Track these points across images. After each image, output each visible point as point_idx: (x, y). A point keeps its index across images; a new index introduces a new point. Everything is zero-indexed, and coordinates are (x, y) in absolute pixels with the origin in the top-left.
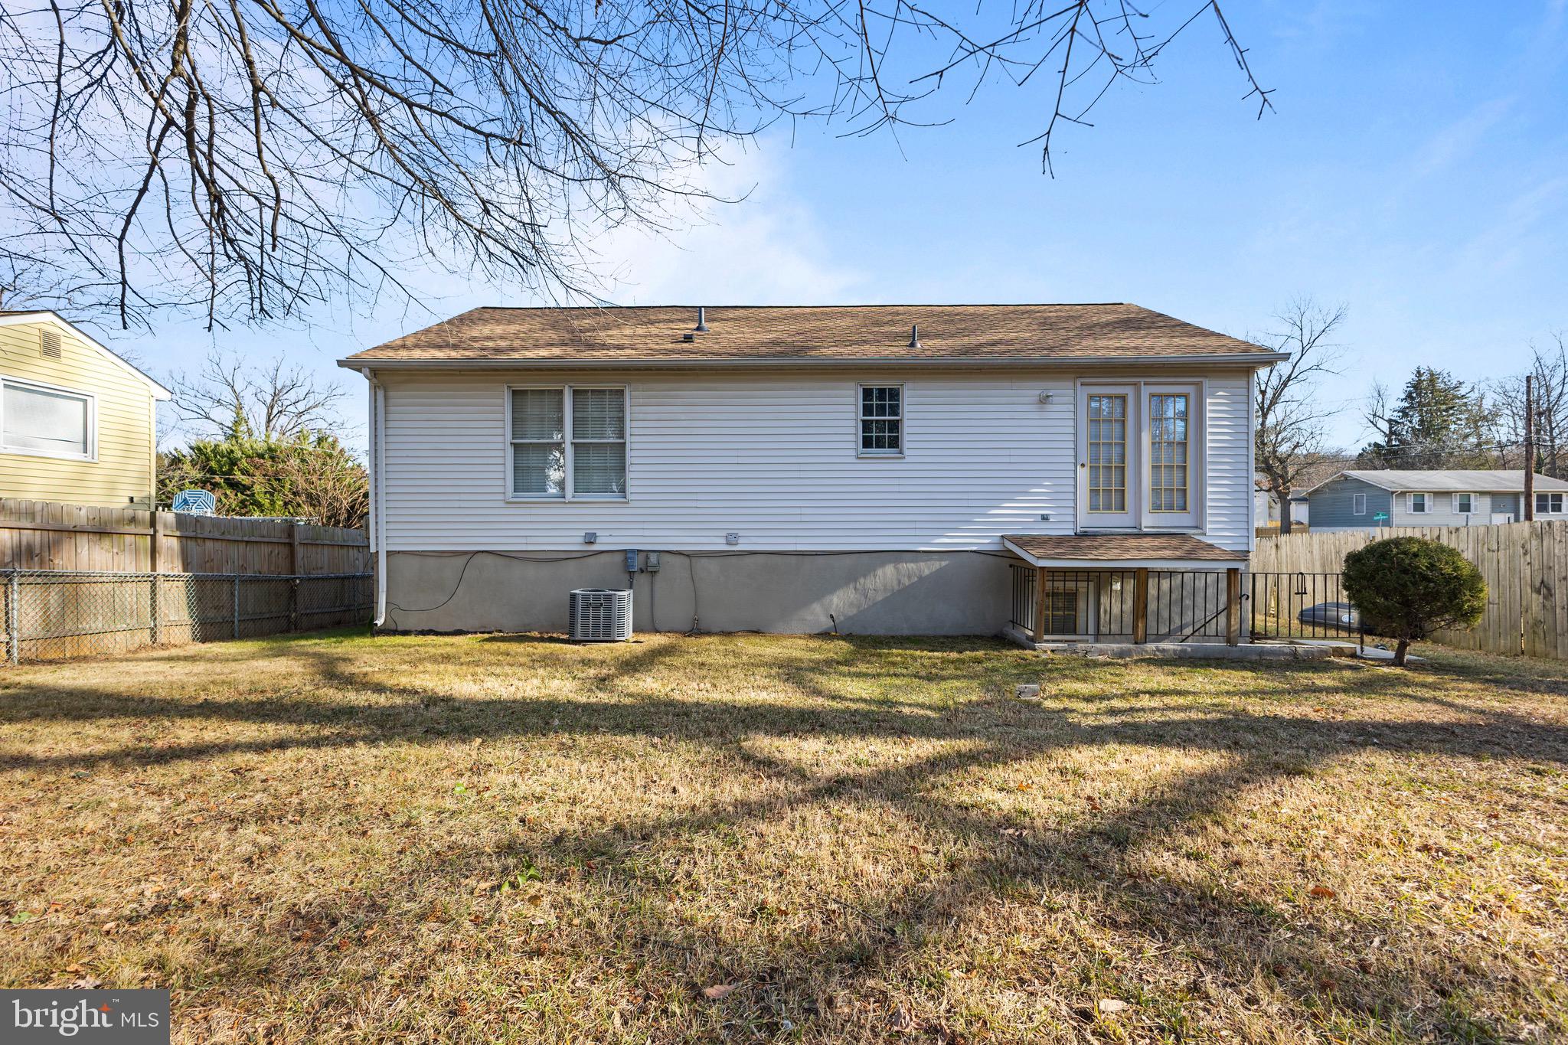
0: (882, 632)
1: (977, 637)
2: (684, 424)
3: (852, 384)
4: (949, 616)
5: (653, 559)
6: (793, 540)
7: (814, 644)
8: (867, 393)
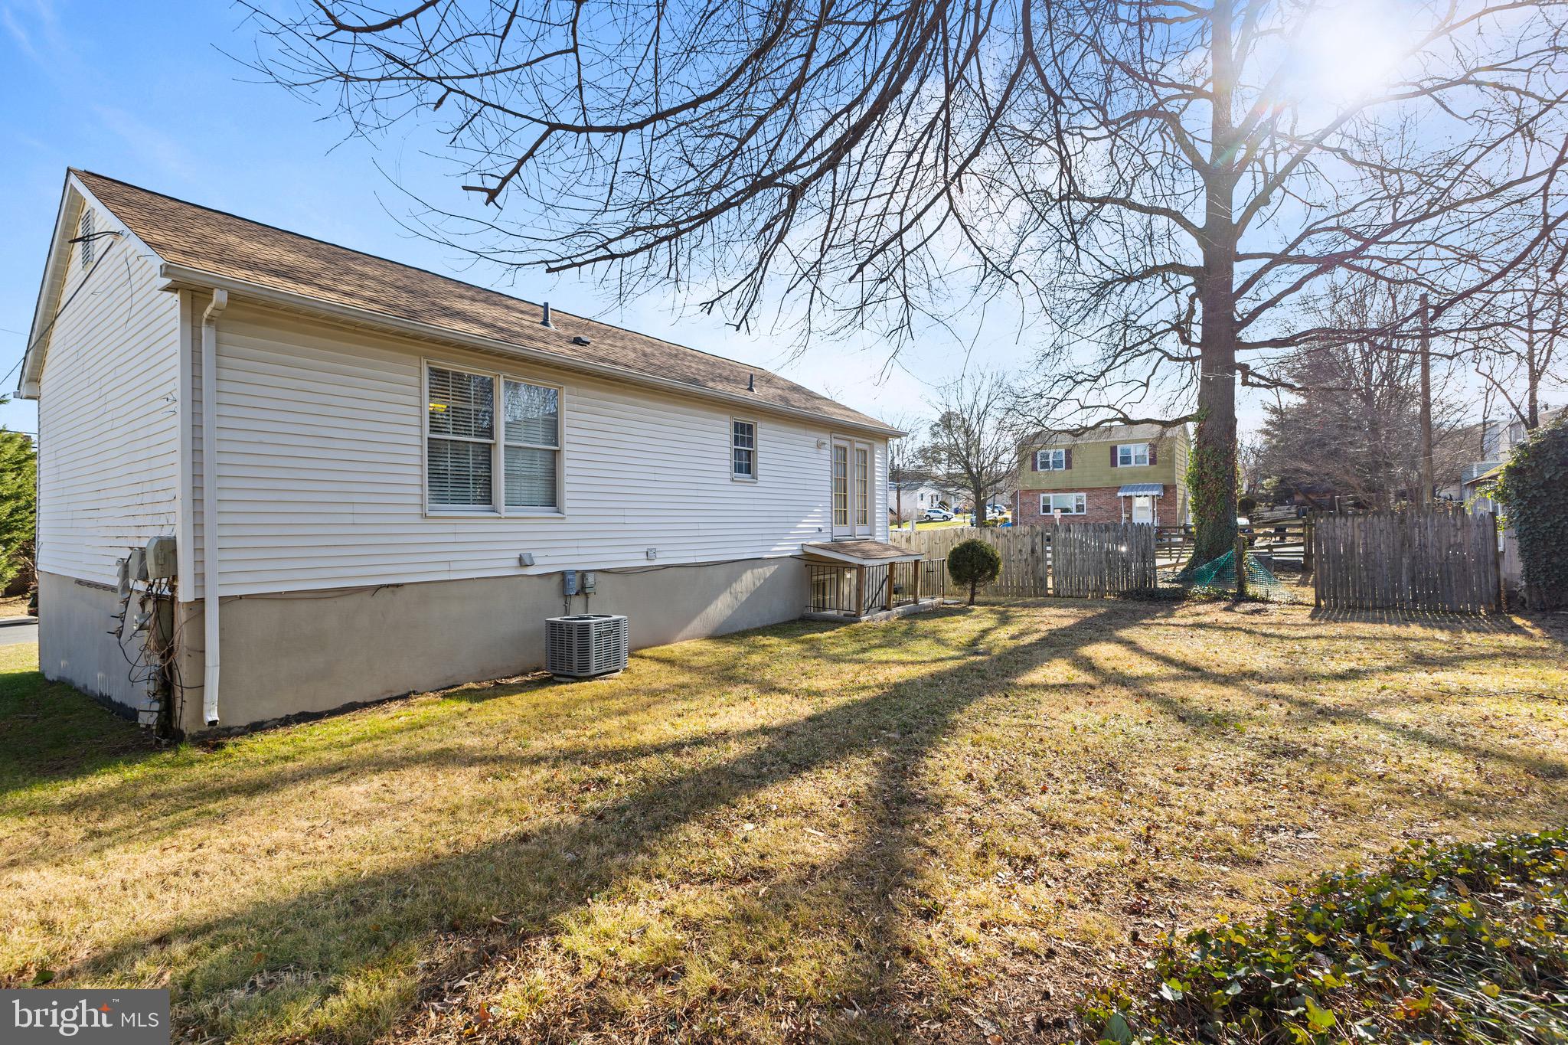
0: (745, 627)
1: (793, 622)
2: (614, 436)
3: (728, 417)
4: (778, 608)
5: (591, 579)
6: (692, 553)
7: (707, 643)
8: (736, 424)
